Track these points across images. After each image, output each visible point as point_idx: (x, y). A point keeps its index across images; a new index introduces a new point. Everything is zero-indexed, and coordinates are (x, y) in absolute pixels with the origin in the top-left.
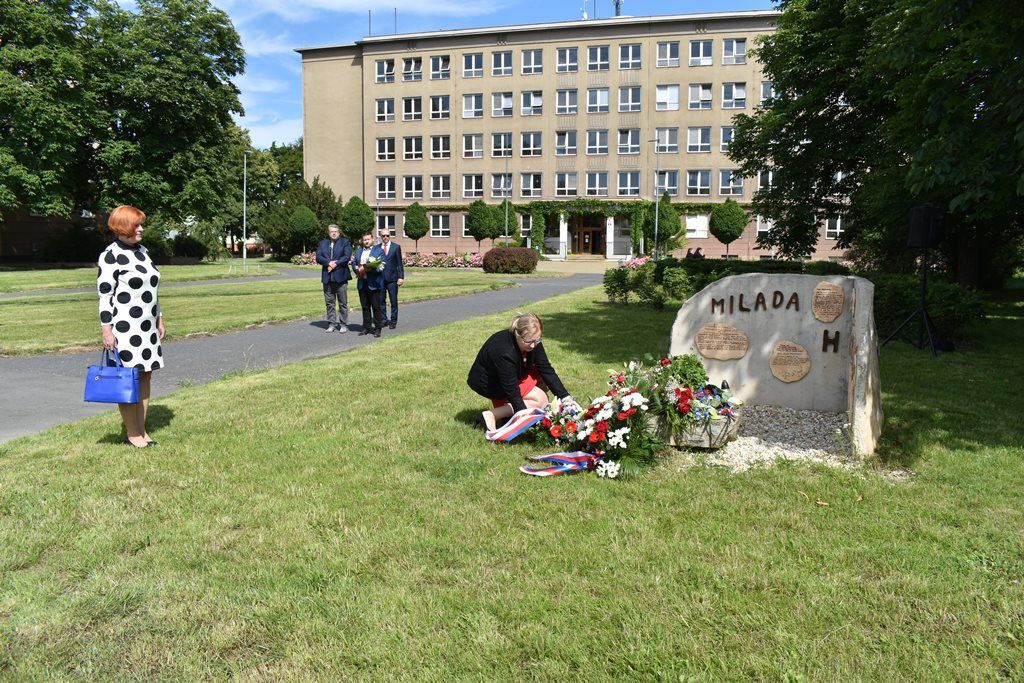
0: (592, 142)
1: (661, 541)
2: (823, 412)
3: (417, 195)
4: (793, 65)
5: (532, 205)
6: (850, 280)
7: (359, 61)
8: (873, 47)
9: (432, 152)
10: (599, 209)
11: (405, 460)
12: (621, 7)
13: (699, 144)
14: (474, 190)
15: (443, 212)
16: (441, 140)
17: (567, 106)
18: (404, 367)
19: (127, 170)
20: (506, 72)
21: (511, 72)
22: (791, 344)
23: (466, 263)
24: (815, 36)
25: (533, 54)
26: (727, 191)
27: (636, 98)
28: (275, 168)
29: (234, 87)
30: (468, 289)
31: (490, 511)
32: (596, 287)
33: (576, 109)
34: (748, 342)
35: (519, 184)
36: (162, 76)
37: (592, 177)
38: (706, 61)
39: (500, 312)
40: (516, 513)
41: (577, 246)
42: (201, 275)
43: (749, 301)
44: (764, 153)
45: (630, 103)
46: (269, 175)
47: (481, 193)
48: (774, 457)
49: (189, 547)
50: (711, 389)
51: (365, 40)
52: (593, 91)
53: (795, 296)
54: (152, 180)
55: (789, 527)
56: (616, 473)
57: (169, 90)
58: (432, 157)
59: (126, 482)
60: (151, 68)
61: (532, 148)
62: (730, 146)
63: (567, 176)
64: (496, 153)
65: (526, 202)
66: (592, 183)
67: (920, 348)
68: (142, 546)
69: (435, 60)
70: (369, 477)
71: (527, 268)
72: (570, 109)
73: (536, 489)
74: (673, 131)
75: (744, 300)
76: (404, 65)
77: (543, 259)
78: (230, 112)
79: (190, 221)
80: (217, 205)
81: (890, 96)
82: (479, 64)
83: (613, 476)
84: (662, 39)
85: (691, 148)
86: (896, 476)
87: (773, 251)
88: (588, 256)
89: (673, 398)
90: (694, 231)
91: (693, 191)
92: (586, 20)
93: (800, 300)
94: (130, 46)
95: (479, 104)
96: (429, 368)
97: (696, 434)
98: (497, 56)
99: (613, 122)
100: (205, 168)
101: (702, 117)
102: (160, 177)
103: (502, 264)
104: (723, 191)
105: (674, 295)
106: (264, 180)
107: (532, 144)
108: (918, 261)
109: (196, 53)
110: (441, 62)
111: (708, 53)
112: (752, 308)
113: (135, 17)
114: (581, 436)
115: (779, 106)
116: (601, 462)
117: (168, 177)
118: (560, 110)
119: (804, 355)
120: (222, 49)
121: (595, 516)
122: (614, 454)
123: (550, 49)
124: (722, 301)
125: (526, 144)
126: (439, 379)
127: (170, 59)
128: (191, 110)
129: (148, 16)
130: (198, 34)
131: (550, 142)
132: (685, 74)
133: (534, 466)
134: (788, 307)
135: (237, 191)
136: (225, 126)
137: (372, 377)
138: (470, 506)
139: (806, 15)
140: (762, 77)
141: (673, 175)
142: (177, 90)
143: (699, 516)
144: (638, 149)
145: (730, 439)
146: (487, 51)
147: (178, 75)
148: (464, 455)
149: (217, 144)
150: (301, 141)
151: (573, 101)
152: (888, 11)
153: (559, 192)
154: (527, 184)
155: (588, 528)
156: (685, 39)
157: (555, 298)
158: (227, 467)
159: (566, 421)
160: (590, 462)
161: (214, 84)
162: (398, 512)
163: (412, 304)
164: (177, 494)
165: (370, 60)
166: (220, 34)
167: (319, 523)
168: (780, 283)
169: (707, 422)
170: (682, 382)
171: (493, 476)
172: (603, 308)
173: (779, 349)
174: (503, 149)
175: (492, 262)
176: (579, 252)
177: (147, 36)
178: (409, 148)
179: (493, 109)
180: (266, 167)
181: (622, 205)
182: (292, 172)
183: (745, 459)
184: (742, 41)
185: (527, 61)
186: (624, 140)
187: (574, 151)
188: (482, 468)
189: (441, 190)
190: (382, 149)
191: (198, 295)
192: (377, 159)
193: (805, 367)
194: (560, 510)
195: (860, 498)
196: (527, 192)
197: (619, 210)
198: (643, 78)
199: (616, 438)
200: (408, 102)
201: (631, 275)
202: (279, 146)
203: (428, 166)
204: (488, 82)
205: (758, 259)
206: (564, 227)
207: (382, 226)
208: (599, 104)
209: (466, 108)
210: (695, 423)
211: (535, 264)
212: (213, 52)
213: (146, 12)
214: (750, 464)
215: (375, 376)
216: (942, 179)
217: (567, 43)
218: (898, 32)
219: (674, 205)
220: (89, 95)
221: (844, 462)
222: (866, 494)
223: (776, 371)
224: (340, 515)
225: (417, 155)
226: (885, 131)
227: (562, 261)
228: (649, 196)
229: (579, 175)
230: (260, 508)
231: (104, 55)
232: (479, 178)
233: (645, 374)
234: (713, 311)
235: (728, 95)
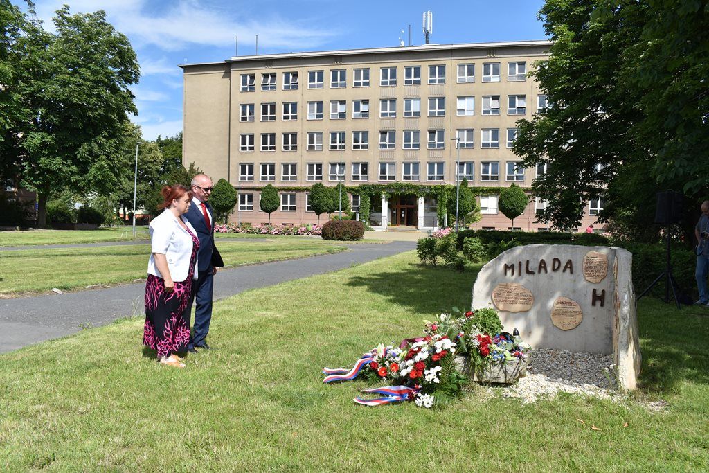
0: (407, 139)
1: (469, 460)
2: (593, 354)
3: (271, 178)
4: (562, 83)
5: (360, 187)
6: (612, 250)
7: (228, 75)
8: (623, 70)
9: (283, 145)
10: (412, 191)
11: (262, 392)
12: (430, 37)
13: (490, 142)
14: (315, 175)
15: (291, 192)
16: (290, 136)
17: (388, 111)
18: (260, 315)
19: (44, 155)
20: (341, 85)
21: (345, 85)
22: (567, 300)
23: (308, 232)
24: (579, 61)
25: (362, 72)
26: (511, 178)
27: (441, 106)
28: (160, 156)
29: (130, 93)
30: (310, 252)
31: (330, 434)
32: (410, 252)
33: (395, 114)
34: (532, 298)
35: (350, 171)
36: (74, 83)
37: (407, 166)
38: (494, 78)
39: (335, 271)
40: (352, 436)
41: (395, 220)
42: (99, 238)
43: (534, 266)
44: (540, 149)
45: (437, 110)
46: (155, 161)
47: (321, 178)
48: (556, 390)
49: (87, 462)
50: (505, 335)
51: (233, 59)
52: (408, 100)
53: (570, 262)
54: (63, 164)
55: (571, 448)
56: (431, 404)
57: (79, 95)
58: (283, 149)
59: (36, 407)
60: (66, 77)
61: (360, 144)
62: (515, 144)
63: (388, 165)
64: (333, 147)
65: (355, 185)
66: (407, 171)
67: (667, 302)
68: (49, 461)
69: (287, 75)
70: (233, 405)
71: (356, 236)
72: (391, 114)
73: (367, 416)
74: (470, 131)
75: (530, 265)
76: (263, 78)
77: (368, 229)
78: (127, 112)
79: (92, 196)
80: (114, 184)
81: (637, 106)
82: (320, 79)
83: (429, 406)
84: (461, 62)
85: (485, 145)
86: (654, 407)
87: (548, 225)
88: (404, 228)
89: (476, 343)
90: (486, 208)
91: (485, 178)
92: (403, 47)
93: (574, 265)
94: (51, 60)
95: (320, 109)
96: (280, 316)
97: (494, 373)
98: (334, 73)
99: (423, 125)
100: (106, 155)
101: (493, 121)
102: (70, 162)
103: (337, 233)
104: (509, 178)
105: (472, 259)
106: (150, 165)
107: (361, 140)
108: (662, 233)
109: (102, 66)
110: (291, 77)
111: (496, 72)
112: (536, 271)
113: (55, 37)
114: (403, 373)
115: (552, 114)
116: (419, 395)
117: (76, 162)
118: (383, 115)
119: (577, 309)
120: (122, 64)
121: (415, 439)
122: (429, 388)
123: (375, 69)
124: (513, 265)
125: (356, 141)
126: (289, 325)
127: (82, 70)
128: (97, 111)
129: (65, 37)
130: (104, 52)
131: (374, 139)
132: (479, 88)
133: (365, 397)
134: (564, 271)
135: (129, 172)
136: (122, 123)
137: (235, 323)
138: (315, 430)
139: (572, 46)
140: (539, 91)
141: (470, 165)
142: (87, 94)
143: (499, 439)
144: (443, 145)
145: (522, 376)
146: (327, 69)
147: (87, 83)
148: (309, 388)
149: (116, 137)
150: (181, 135)
151: (393, 108)
152: (634, 42)
153: (382, 178)
154: (356, 171)
155: (411, 449)
156: (479, 62)
157: (379, 260)
158: (119, 396)
159: (390, 362)
160: (410, 394)
161: (114, 90)
162: (257, 434)
163: (265, 264)
164: (77, 417)
165: (237, 74)
166: (121, 53)
167: (193, 443)
168: (558, 252)
169: (503, 363)
170: (482, 330)
171: (333, 405)
172: (417, 269)
173: (557, 304)
174: (338, 144)
175: (329, 231)
176: (397, 224)
177: (64, 53)
178: (265, 142)
179: (331, 113)
180: (153, 155)
181: (430, 188)
182: (174, 159)
183: (533, 392)
184: (522, 64)
185: (358, 77)
186: (432, 138)
187: (393, 146)
188: (323, 398)
189: (290, 175)
190: (244, 142)
191: (96, 255)
192: (240, 150)
193: (578, 318)
194: (387, 434)
195: (626, 425)
196: (356, 178)
197: (428, 191)
198: (448, 91)
199: (431, 375)
200: (265, 107)
201: (439, 243)
202: (163, 138)
203: (279, 157)
204: (327, 93)
205: (536, 231)
206: (385, 205)
207: (243, 202)
208: (412, 111)
209: (310, 112)
210: (493, 363)
211: (362, 233)
212: (115, 66)
213: (64, 34)
214: (538, 396)
215: (238, 322)
216: (681, 171)
217: (389, 64)
218: (643, 59)
219: (470, 188)
220: (16, 97)
221: (612, 395)
222: (631, 421)
223: (556, 321)
224: (210, 437)
225: (271, 148)
226: (634, 133)
227: (383, 231)
228: (451, 181)
229: (397, 165)
230: (145, 430)
231: (30, 66)
232: (319, 166)
233: (453, 323)
234: (506, 274)
235: (512, 104)
